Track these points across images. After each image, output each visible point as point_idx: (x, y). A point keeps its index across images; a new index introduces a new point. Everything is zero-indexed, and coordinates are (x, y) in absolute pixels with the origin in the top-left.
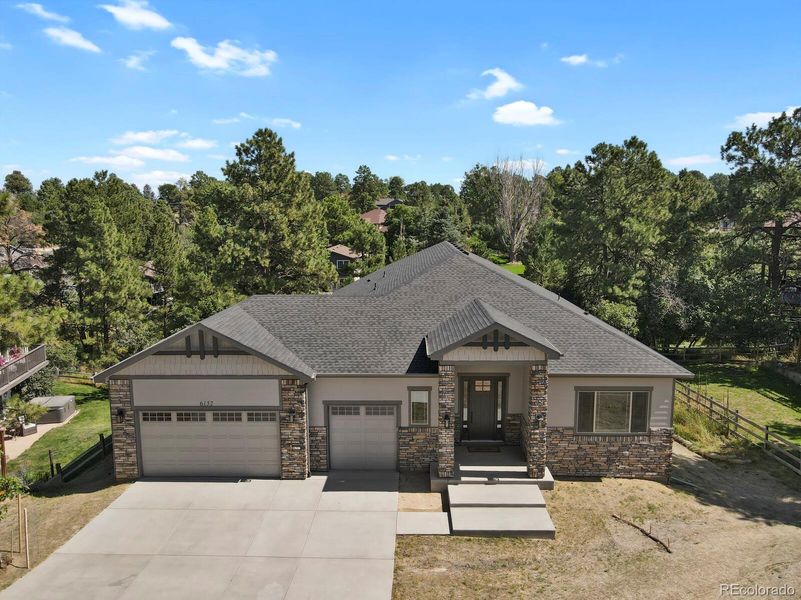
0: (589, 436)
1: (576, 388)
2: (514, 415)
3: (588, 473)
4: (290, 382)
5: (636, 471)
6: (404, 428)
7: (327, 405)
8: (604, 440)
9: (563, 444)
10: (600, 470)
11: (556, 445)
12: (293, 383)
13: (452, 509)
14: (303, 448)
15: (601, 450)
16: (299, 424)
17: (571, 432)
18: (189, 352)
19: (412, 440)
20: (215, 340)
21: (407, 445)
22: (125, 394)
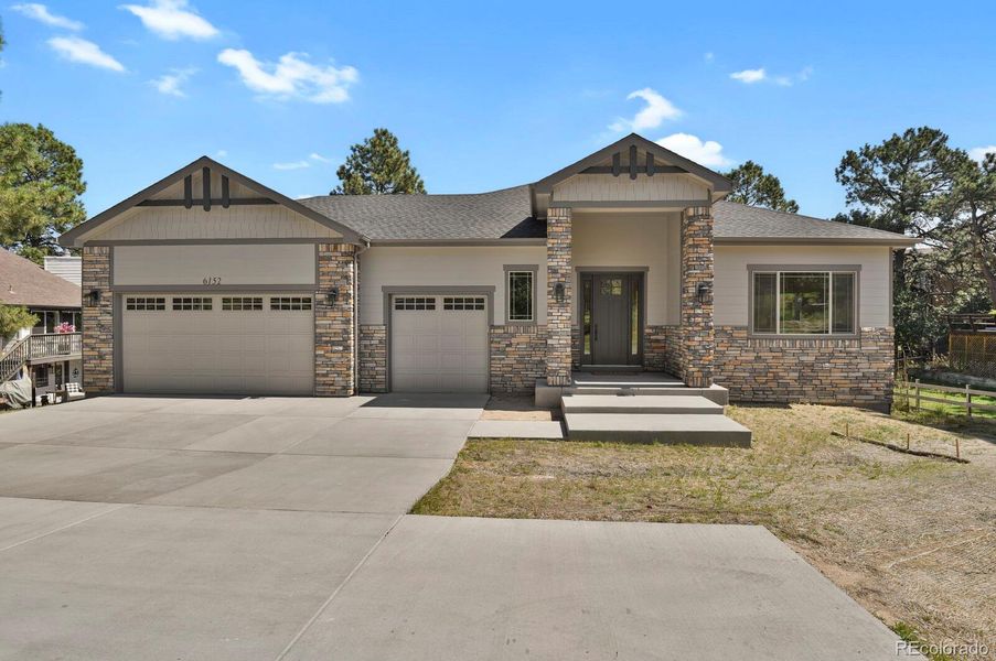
0: (772, 340)
1: (750, 267)
2: (656, 327)
3: (772, 398)
4: (332, 246)
5: (843, 393)
6: (499, 327)
7: (389, 294)
8: (794, 345)
9: (733, 352)
10: (789, 393)
11: (723, 353)
12: (336, 248)
13: (568, 416)
14: (347, 348)
15: (790, 360)
16: (343, 310)
17: (744, 334)
18: (188, 202)
19: (510, 345)
20: (225, 180)
21: (503, 352)
22: (102, 266)
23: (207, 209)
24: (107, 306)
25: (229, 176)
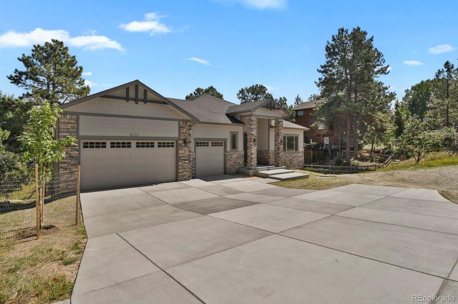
4: (185, 123)
5: (296, 166)
6: (228, 152)
7: (195, 140)
8: (289, 155)
13: (270, 176)
14: (190, 162)
15: (288, 159)
18: (127, 99)
19: (231, 158)
20: (145, 92)
21: (230, 160)
22: (72, 125)
23: (137, 103)
24: (76, 146)
25: (147, 90)
